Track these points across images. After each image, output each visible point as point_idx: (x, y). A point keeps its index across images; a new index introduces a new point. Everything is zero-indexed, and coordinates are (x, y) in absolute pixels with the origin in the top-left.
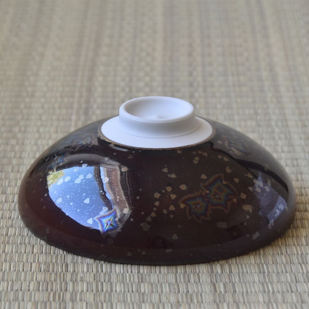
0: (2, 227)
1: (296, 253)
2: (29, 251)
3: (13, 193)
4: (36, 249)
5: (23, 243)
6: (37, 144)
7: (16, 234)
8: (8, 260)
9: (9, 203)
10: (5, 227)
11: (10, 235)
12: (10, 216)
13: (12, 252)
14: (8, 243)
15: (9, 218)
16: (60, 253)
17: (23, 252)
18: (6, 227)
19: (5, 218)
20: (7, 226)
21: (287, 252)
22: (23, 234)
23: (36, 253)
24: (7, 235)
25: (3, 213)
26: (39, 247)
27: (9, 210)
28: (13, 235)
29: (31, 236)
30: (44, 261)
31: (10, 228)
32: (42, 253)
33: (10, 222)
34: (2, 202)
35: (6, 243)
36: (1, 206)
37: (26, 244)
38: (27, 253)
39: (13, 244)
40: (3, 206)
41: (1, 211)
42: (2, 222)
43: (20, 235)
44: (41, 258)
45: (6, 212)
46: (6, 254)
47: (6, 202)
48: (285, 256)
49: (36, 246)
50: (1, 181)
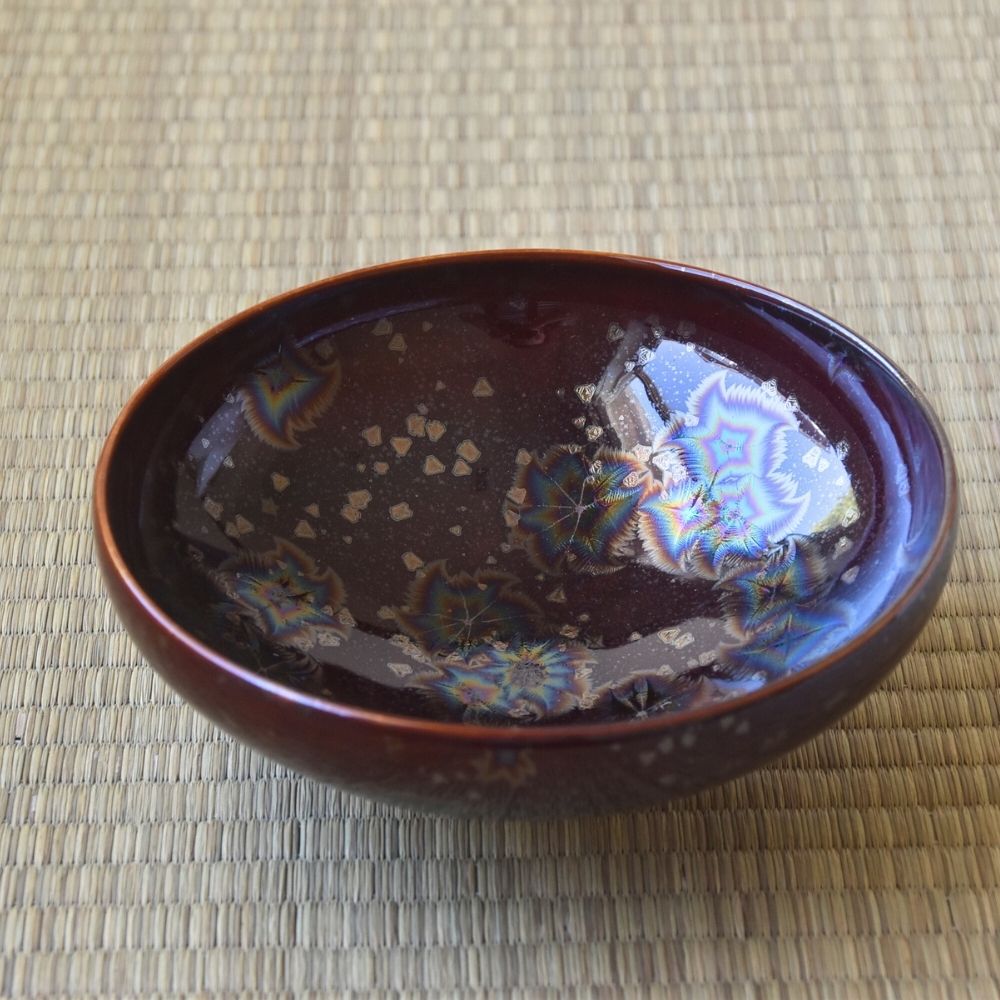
0: (93, 821)
1: (980, 928)
3: (127, 663)
4: (195, 929)
5: (157, 899)
7: (137, 858)
8: (112, 985)
9: (113, 707)
10: (101, 821)
11: (117, 861)
12: (117, 771)
13: (124, 945)
14: (111, 902)
15: (113, 781)
16: (268, 944)
17: (158, 943)
18: (105, 821)
19: (103, 780)
20: (109, 819)
21: (953, 923)
22: (158, 858)
23: (197, 947)
24: (108, 859)
25: (97, 759)
26: (205, 917)
27: (114, 741)
28: (128, 862)
29: (179, 867)
30: (222, 986)
31: (118, 827)
32: (215, 944)
33: (117, 797)
34: (93, 704)
35: (105, 901)
36: (91, 723)
37: (166, 903)
38: (168, 948)
39: (127, 907)
40: (96, 723)
41: (91, 749)
42: (92, 800)
43: (147, 861)
44: (211, 972)
45: (107, 752)
46: (107, 957)
47: (104, 704)
48: (948, 939)
49: (195, 911)
50: (90, 607)
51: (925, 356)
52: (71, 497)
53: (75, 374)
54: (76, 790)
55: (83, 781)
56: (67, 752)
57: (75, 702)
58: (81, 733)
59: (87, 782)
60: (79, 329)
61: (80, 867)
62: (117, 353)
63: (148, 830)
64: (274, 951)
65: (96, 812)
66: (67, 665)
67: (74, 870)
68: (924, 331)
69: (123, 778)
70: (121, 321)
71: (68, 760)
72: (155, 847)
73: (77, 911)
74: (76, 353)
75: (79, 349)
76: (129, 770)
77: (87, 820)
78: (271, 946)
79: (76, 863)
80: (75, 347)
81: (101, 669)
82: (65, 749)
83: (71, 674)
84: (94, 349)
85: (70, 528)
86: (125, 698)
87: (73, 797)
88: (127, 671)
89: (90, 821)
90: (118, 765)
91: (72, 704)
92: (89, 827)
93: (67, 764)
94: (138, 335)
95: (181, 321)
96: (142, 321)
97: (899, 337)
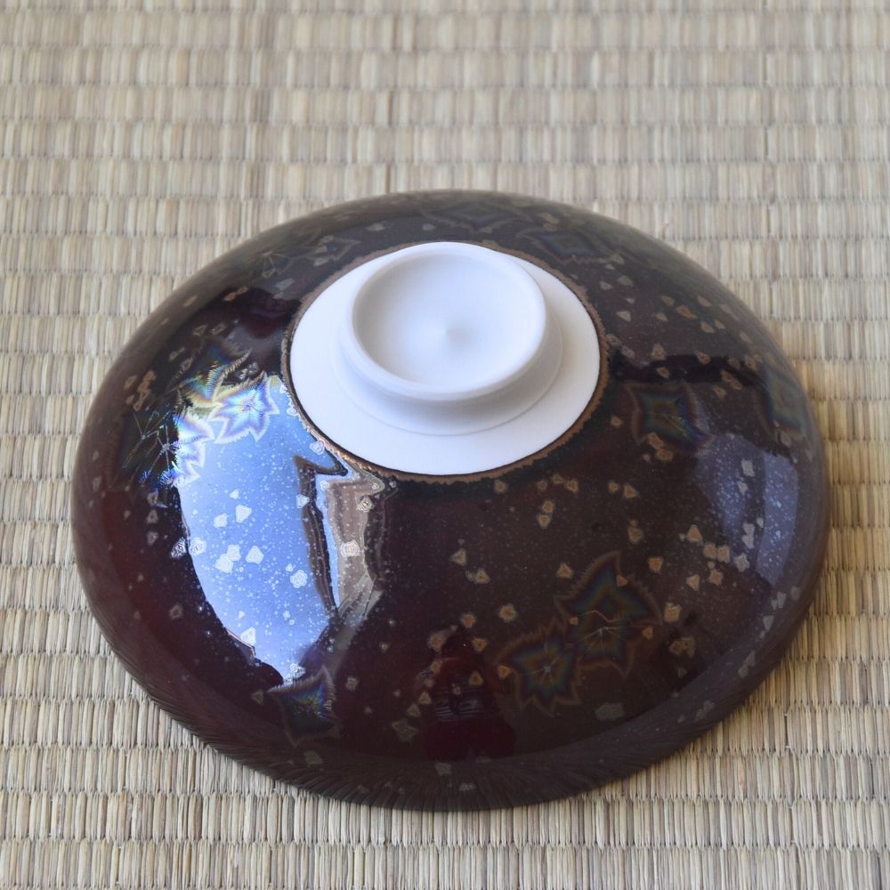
0: (30, 607)
1: (810, 748)
2: (102, 739)
3: (62, 431)
5: (85, 693)
6: (129, 157)
7: (68, 649)
8: (44, 784)
9: (49, 480)
10: (37, 607)
11: (51, 651)
12: (51, 553)
13: (55, 741)
14: (44, 695)
15: (48, 563)
16: (182, 744)
17: (85, 740)
18: (41, 607)
19: (39, 562)
20: (43, 605)
21: (787, 743)
22: (87, 650)
23: (119, 746)
24: (42, 649)
25: (34, 539)
26: (128, 715)
27: (50, 519)
28: (60, 652)
29: (106, 659)
30: (140, 787)
31: (52, 614)
32: (136, 743)
33: (51, 583)
34: (31, 476)
35: (39, 695)
36: (28, 500)
37: (93, 699)
38: (94, 746)
39: (59, 700)
40: (34, 499)
41: (29, 527)
42: (29, 584)
43: (77, 652)
44: (131, 774)
45: (43, 531)
46: (40, 753)
47: (41, 477)
48: (780, 759)
49: (119, 708)
50: (28, 366)
51: (845, 80)
52: (11, 232)
53: (16, 77)
54: (15, 573)
55: (21, 562)
56: (7, 531)
57: (15, 473)
58: (19, 510)
59: (24, 564)
60: (19, 18)
61: (18, 656)
62: (56, 52)
63: (79, 619)
64: (187, 751)
65: (32, 598)
66: (7, 431)
67: (12, 659)
68: (849, 46)
69: (57, 560)
70: (60, 8)
71: (7, 541)
72: (85, 638)
73: (14, 703)
74: (17, 48)
75: (20, 44)
76: (63, 553)
77: (24, 606)
78: (185, 747)
79: (14, 653)
80: (16, 40)
81: (38, 437)
82: (5, 526)
83: (11, 443)
84: (35, 45)
85: (10, 270)
86: (60, 471)
87: (12, 580)
88: (62, 439)
89: (27, 607)
90: (52, 546)
91: (11, 475)
92: (26, 613)
93: (6, 545)
94: (78, 28)
95: (119, 10)
96: (81, 10)
97: (823, 53)
